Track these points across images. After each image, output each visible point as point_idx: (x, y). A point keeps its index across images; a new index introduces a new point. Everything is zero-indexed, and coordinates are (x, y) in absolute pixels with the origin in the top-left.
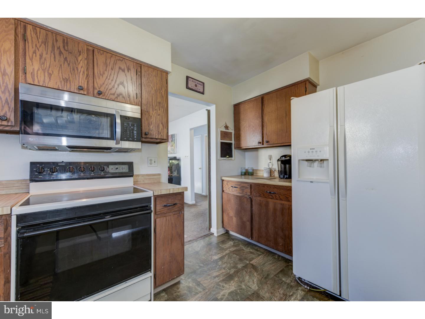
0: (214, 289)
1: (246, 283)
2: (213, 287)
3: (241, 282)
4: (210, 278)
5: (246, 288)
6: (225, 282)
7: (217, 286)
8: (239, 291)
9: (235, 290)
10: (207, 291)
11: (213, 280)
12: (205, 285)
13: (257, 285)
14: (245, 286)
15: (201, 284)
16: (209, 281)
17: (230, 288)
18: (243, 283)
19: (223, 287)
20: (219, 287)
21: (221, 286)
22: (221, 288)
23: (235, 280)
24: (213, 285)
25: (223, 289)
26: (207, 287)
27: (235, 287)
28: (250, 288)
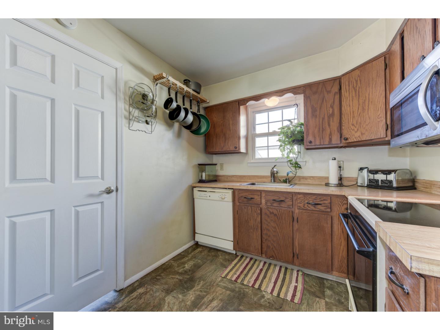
0: (209, 287)
1: (177, 301)
2: (210, 289)
3: (183, 300)
4: (218, 297)
5: (177, 295)
6: (200, 296)
7: (208, 290)
8: (185, 291)
9: (189, 291)
10: (214, 284)
11: (213, 295)
12: (219, 288)
13: (165, 302)
14: (179, 298)
15: (224, 289)
16: (217, 293)
17: (194, 292)
18: (181, 300)
19: (201, 291)
20: (205, 290)
21: (203, 292)
22: (203, 290)
23: (190, 302)
24: (212, 290)
25: (200, 290)
26: (216, 287)
27: (189, 293)
28: (173, 297)
